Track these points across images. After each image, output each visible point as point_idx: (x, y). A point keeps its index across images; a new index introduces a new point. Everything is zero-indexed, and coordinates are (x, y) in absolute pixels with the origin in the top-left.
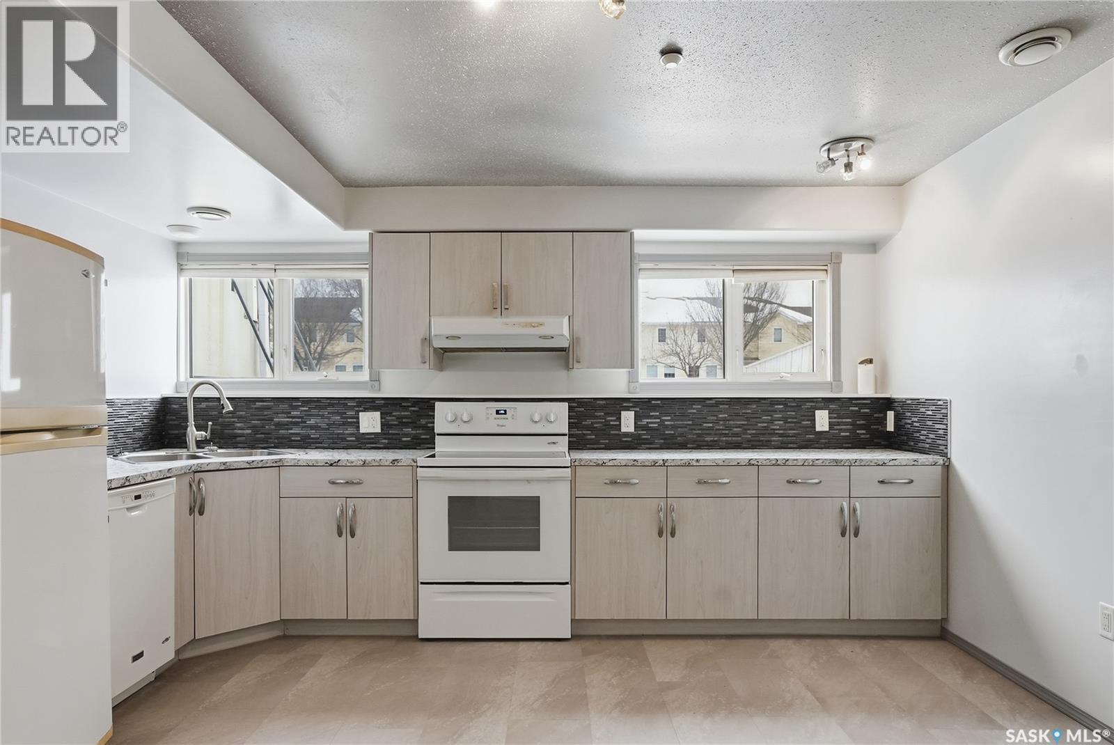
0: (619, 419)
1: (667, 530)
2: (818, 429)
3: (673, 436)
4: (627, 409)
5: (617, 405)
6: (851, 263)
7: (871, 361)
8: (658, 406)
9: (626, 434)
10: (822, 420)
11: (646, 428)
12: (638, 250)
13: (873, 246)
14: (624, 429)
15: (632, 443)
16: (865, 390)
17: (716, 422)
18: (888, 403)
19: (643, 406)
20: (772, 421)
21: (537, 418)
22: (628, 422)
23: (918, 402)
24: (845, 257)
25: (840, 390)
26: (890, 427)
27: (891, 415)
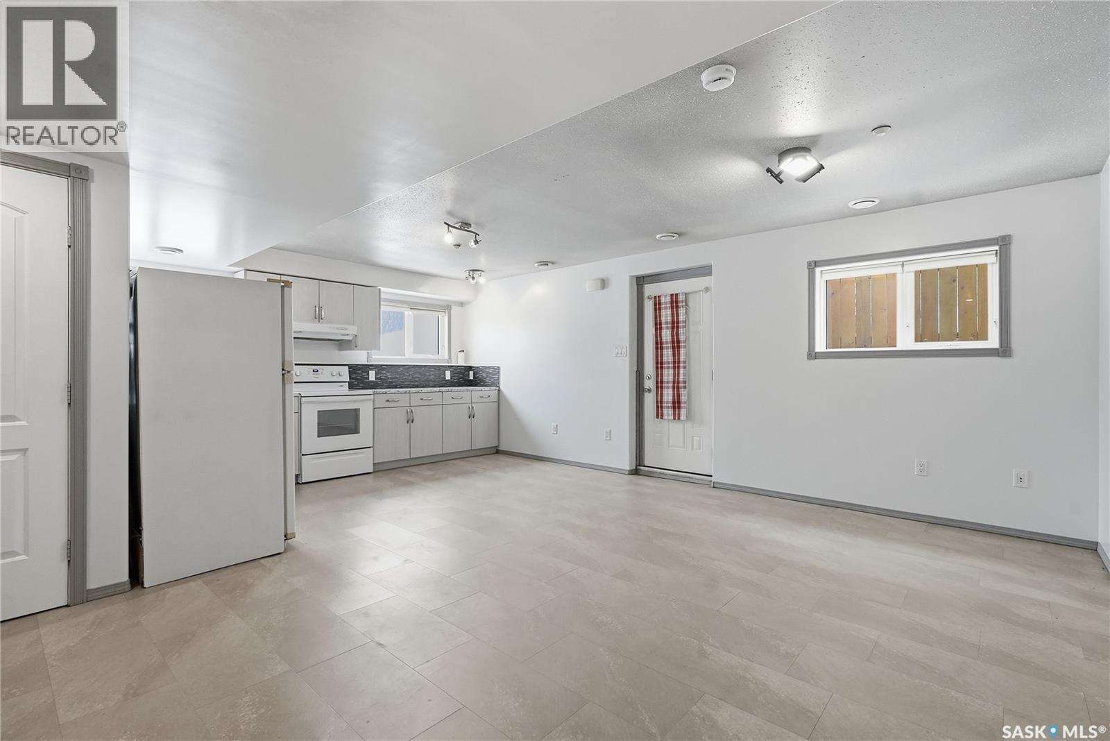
0: (368, 374)
1: (410, 421)
2: (447, 379)
3: (391, 382)
4: (372, 370)
5: (366, 368)
6: (455, 310)
7: (463, 351)
8: (385, 368)
9: (371, 382)
10: (448, 375)
11: (380, 379)
12: (383, 296)
13: (462, 304)
14: (370, 379)
15: (373, 386)
16: (461, 363)
17: (409, 376)
18: (470, 368)
19: (379, 368)
20: (430, 375)
21: (335, 374)
22: (372, 376)
23: (486, 367)
24: (453, 307)
25: (451, 362)
26: (471, 378)
27: (471, 373)
